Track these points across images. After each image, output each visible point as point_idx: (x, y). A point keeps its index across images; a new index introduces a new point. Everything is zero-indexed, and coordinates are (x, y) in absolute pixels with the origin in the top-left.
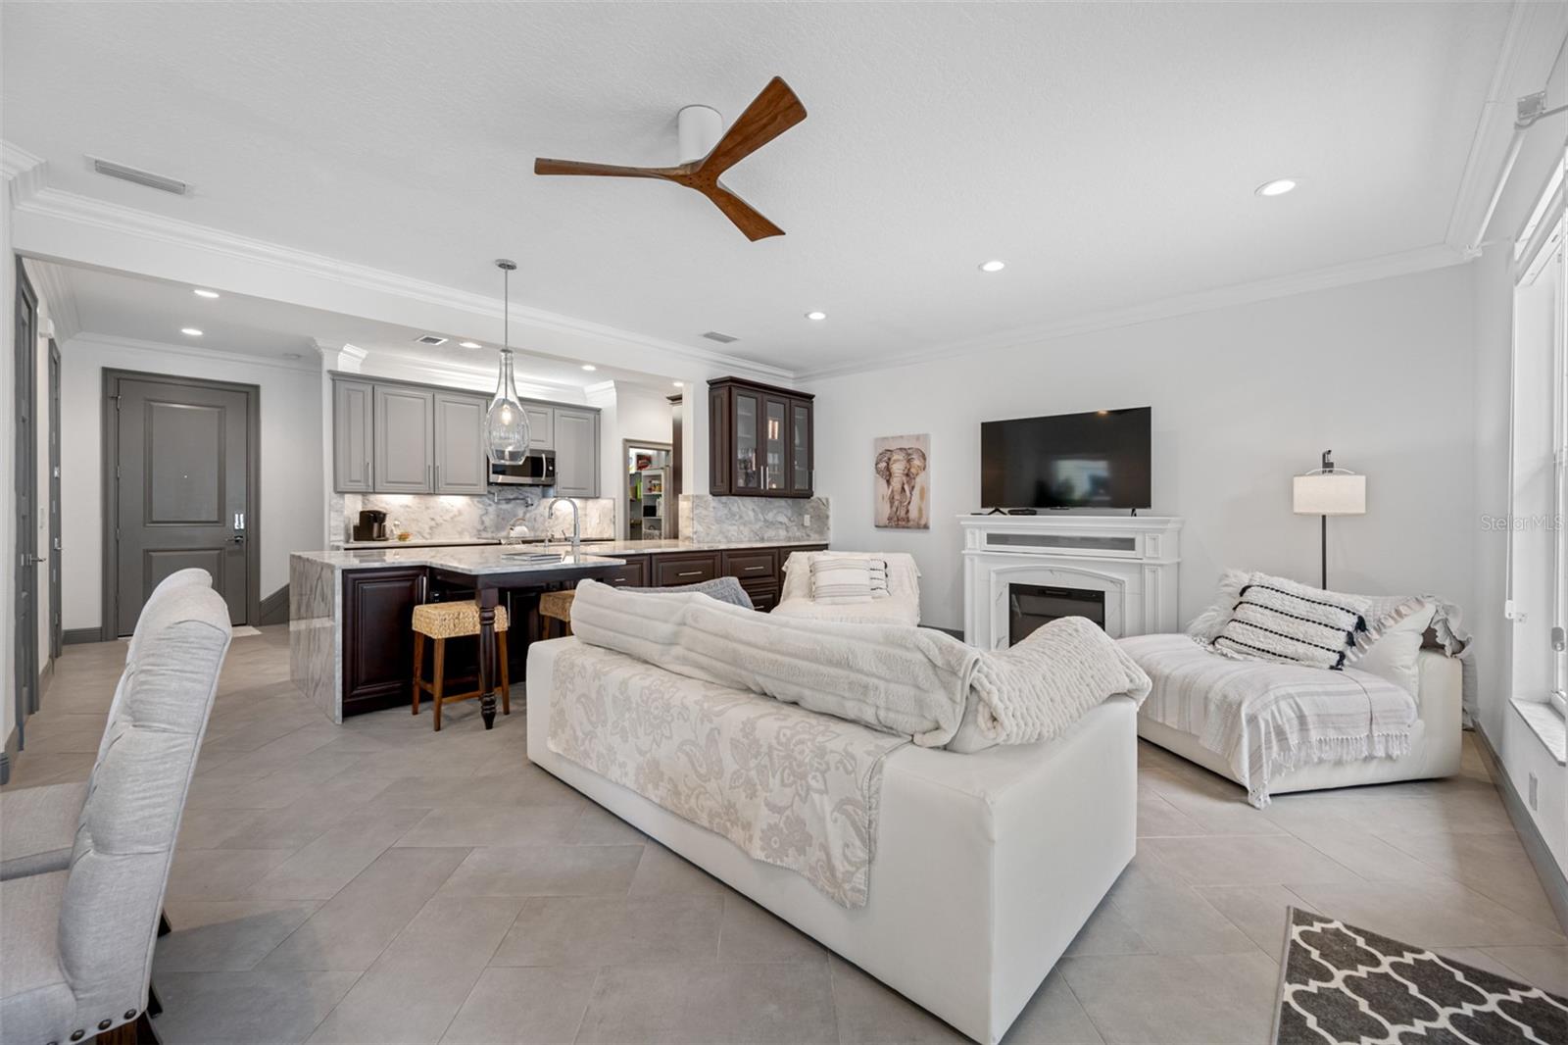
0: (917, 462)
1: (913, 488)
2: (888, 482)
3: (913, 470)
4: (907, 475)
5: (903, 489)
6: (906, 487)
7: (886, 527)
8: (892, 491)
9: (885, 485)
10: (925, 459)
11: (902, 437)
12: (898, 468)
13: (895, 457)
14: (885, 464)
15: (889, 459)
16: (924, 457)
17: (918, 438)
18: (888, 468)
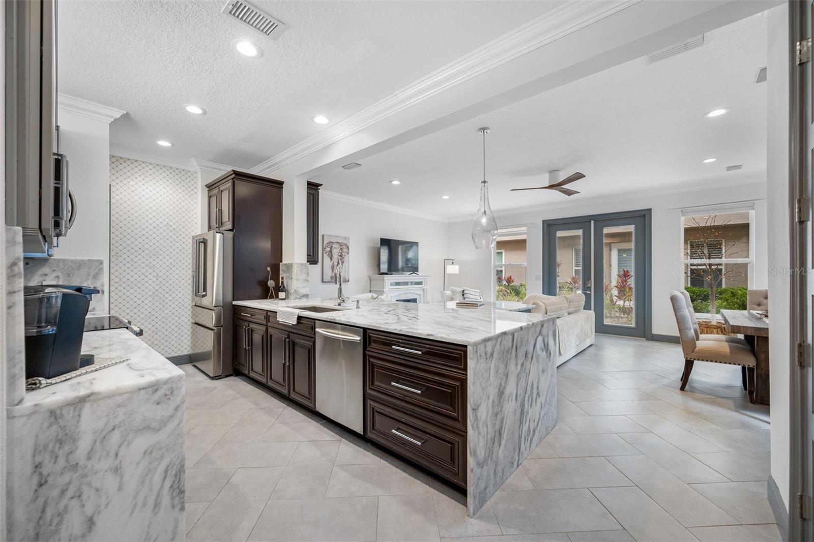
0: (345, 250)
1: (343, 262)
2: (331, 259)
3: (343, 254)
4: (340, 256)
5: (338, 263)
6: (340, 261)
7: (329, 282)
8: (333, 264)
9: (330, 260)
10: (348, 249)
11: (338, 236)
12: (336, 252)
13: (334, 246)
14: (328, 249)
15: (332, 247)
16: (348, 248)
17: (345, 238)
18: (331, 251)
